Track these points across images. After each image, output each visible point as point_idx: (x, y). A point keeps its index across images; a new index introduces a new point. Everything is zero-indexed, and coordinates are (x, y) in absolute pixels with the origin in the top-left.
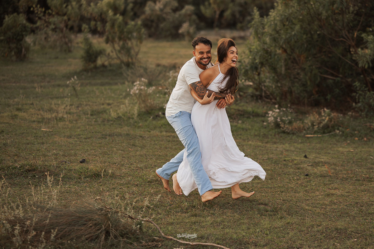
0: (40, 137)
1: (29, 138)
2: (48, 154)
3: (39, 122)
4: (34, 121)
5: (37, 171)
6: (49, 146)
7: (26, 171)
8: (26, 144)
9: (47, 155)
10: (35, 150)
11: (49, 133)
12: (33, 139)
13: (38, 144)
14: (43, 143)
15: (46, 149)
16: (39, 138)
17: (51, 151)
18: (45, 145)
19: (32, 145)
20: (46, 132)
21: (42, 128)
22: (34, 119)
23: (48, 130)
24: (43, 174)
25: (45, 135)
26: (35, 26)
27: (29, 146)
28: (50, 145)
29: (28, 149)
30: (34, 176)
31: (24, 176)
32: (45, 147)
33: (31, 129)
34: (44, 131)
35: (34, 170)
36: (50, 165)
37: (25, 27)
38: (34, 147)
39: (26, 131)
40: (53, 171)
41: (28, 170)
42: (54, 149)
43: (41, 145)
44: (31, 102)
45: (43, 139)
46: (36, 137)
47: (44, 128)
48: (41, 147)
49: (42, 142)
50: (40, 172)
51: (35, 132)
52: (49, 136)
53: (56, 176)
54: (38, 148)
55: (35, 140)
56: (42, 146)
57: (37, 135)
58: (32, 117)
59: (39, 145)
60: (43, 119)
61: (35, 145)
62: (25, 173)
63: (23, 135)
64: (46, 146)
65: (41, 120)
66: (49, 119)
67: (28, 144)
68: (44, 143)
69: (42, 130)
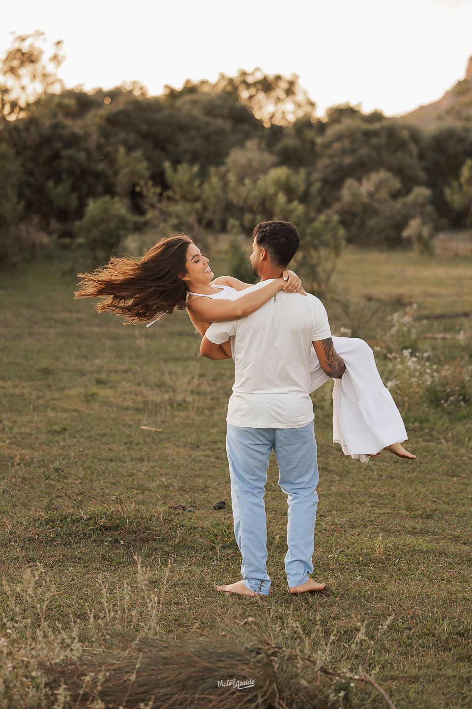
0: (138, 444)
1: (114, 447)
2: (150, 485)
3: (137, 410)
4: (127, 409)
5: (122, 529)
6: (153, 467)
7: (101, 530)
8: (108, 460)
9: (149, 487)
10: (125, 474)
11: (156, 437)
12: (122, 448)
13: (132, 460)
14: (141, 460)
15: (147, 472)
16: (134, 447)
17: (155, 478)
18: (145, 463)
19: (119, 464)
20: (149, 434)
21: (142, 425)
22: (129, 403)
23: (153, 429)
24: (136, 538)
25: (148, 440)
26: (142, 219)
27: (113, 464)
28: (155, 464)
29: (110, 472)
30: (117, 540)
31: (95, 541)
32: (144, 470)
33: (120, 426)
34: (146, 430)
35: (117, 528)
36: (152, 516)
37: (123, 221)
38: (123, 467)
39: (111, 429)
40: (156, 531)
41: (104, 527)
42: (162, 475)
43: (136, 464)
44: (125, 368)
45: (142, 449)
46: (128, 445)
47: (145, 425)
48: (137, 467)
49: (139, 456)
50: (129, 532)
51: (128, 432)
52: (153, 443)
53: (163, 541)
54: (130, 471)
55: (126, 452)
56: (139, 465)
57: (131, 439)
58: (125, 398)
59: (134, 463)
60: (146, 403)
61: (125, 462)
62: (98, 534)
63: (104, 439)
64: (147, 467)
65: (141, 406)
66: (157, 404)
67: (112, 460)
68: (144, 460)
69: (143, 430)
